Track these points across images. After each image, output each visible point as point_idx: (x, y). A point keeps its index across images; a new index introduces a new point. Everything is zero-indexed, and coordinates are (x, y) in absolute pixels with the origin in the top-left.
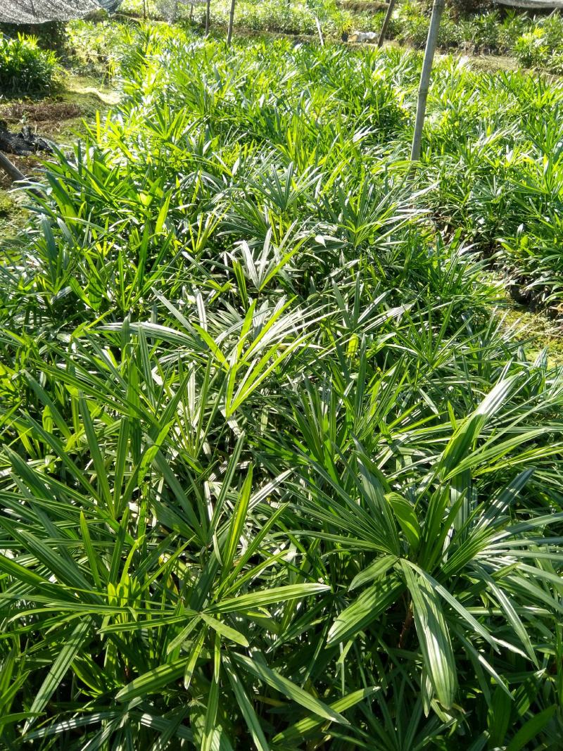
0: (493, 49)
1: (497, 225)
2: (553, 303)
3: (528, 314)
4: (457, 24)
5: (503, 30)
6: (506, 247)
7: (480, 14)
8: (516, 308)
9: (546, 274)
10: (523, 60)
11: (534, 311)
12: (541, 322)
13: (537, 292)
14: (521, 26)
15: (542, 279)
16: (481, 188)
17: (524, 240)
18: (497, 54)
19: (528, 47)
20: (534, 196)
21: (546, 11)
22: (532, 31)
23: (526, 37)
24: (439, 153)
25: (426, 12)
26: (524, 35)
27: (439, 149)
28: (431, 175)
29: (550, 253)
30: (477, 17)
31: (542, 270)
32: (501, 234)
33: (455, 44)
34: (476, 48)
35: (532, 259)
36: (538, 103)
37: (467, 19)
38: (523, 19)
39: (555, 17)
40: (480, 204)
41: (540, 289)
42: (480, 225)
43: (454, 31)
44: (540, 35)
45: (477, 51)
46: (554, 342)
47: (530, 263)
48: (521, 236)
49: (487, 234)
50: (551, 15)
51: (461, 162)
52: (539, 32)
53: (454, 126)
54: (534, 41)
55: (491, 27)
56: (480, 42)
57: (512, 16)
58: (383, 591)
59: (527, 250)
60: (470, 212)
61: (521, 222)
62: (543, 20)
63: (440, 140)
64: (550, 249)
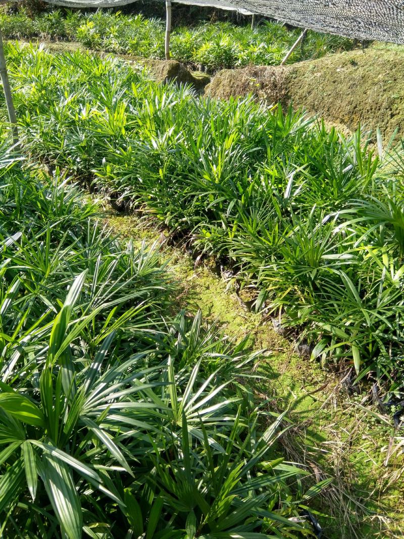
0: (64, 37)
1: (90, 160)
2: (138, 207)
3: (125, 217)
4: (34, 20)
5: (67, 23)
6: (98, 175)
7: (48, 13)
8: (118, 215)
9: (128, 188)
10: (85, 44)
11: (129, 215)
12: (135, 221)
13: (127, 202)
14: (79, 20)
15: (126, 192)
16: (72, 136)
17: (108, 168)
18: (68, 40)
19: (86, 35)
20: (108, 137)
21: (93, 10)
22: (86, 24)
23: (83, 28)
24: (36, 115)
25: (8, 12)
26: (81, 26)
27: (36, 112)
28: (34, 131)
29: (125, 174)
30: (46, 15)
31: (125, 187)
32: (94, 166)
33: (36, 35)
34: (52, 37)
35: (116, 180)
36: (97, 73)
37: (40, 16)
38: (79, 15)
39: (100, 13)
40: (73, 148)
41: (127, 199)
42: (78, 163)
43: (33, 25)
44: (92, 26)
45: (53, 39)
46: (145, 232)
47: (116, 183)
48: (105, 166)
49: (85, 167)
50: (96, 13)
51: (53, 119)
52: (91, 24)
53: (42, 94)
54: (89, 30)
55: (58, 22)
56: (54, 33)
57: (70, 14)
58: (15, 473)
59: (112, 175)
60: (69, 154)
61: (104, 156)
62: (91, 15)
63: (35, 105)
64: (124, 172)
